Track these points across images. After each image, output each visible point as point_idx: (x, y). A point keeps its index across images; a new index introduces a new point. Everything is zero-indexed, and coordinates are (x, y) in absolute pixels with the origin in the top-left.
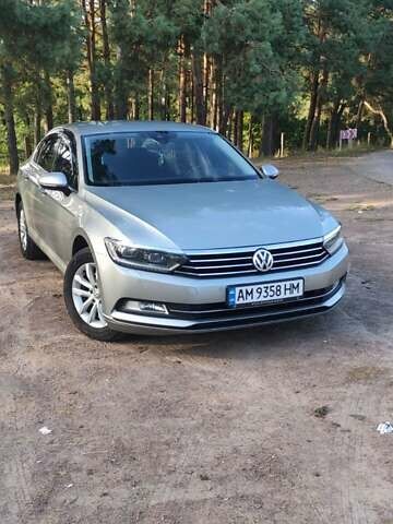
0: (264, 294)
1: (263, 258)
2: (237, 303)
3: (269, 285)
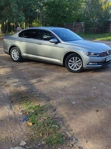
2: (106, 61)
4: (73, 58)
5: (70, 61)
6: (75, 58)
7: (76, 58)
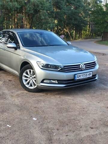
0: (83, 76)
1: (83, 66)
4: (28, 70)
5: (24, 74)
6: (30, 72)
7: (32, 70)
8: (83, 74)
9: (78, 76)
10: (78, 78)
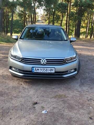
0: (42, 70)
1: (44, 61)
2: (34, 71)
3: (44, 68)
8: (42, 68)
9: (36, 69)
10: (36, 71)
